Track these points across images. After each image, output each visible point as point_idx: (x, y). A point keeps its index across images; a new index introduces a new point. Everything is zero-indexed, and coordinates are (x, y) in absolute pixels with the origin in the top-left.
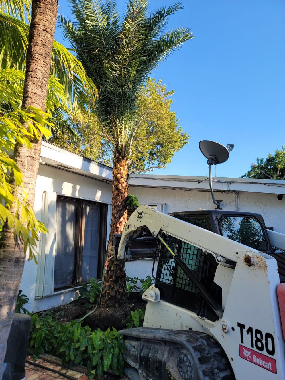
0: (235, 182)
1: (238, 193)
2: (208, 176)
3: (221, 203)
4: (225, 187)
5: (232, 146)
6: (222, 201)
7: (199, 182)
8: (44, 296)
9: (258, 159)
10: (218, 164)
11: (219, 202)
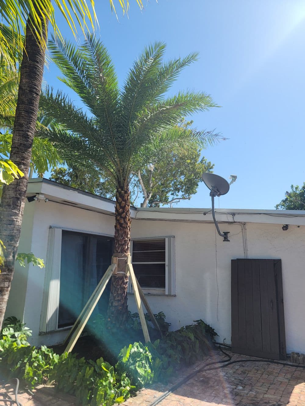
0: (239, 214)
1: (244, 224)
2: (211, 207)
3: (229, 235)
4: (230, 219)
5: (234, 178)
6: (229, 232)
7: (205, 214)
8: (47, 331)
9: (292, 186)
10: (221, 196)
11: (226, 234)
